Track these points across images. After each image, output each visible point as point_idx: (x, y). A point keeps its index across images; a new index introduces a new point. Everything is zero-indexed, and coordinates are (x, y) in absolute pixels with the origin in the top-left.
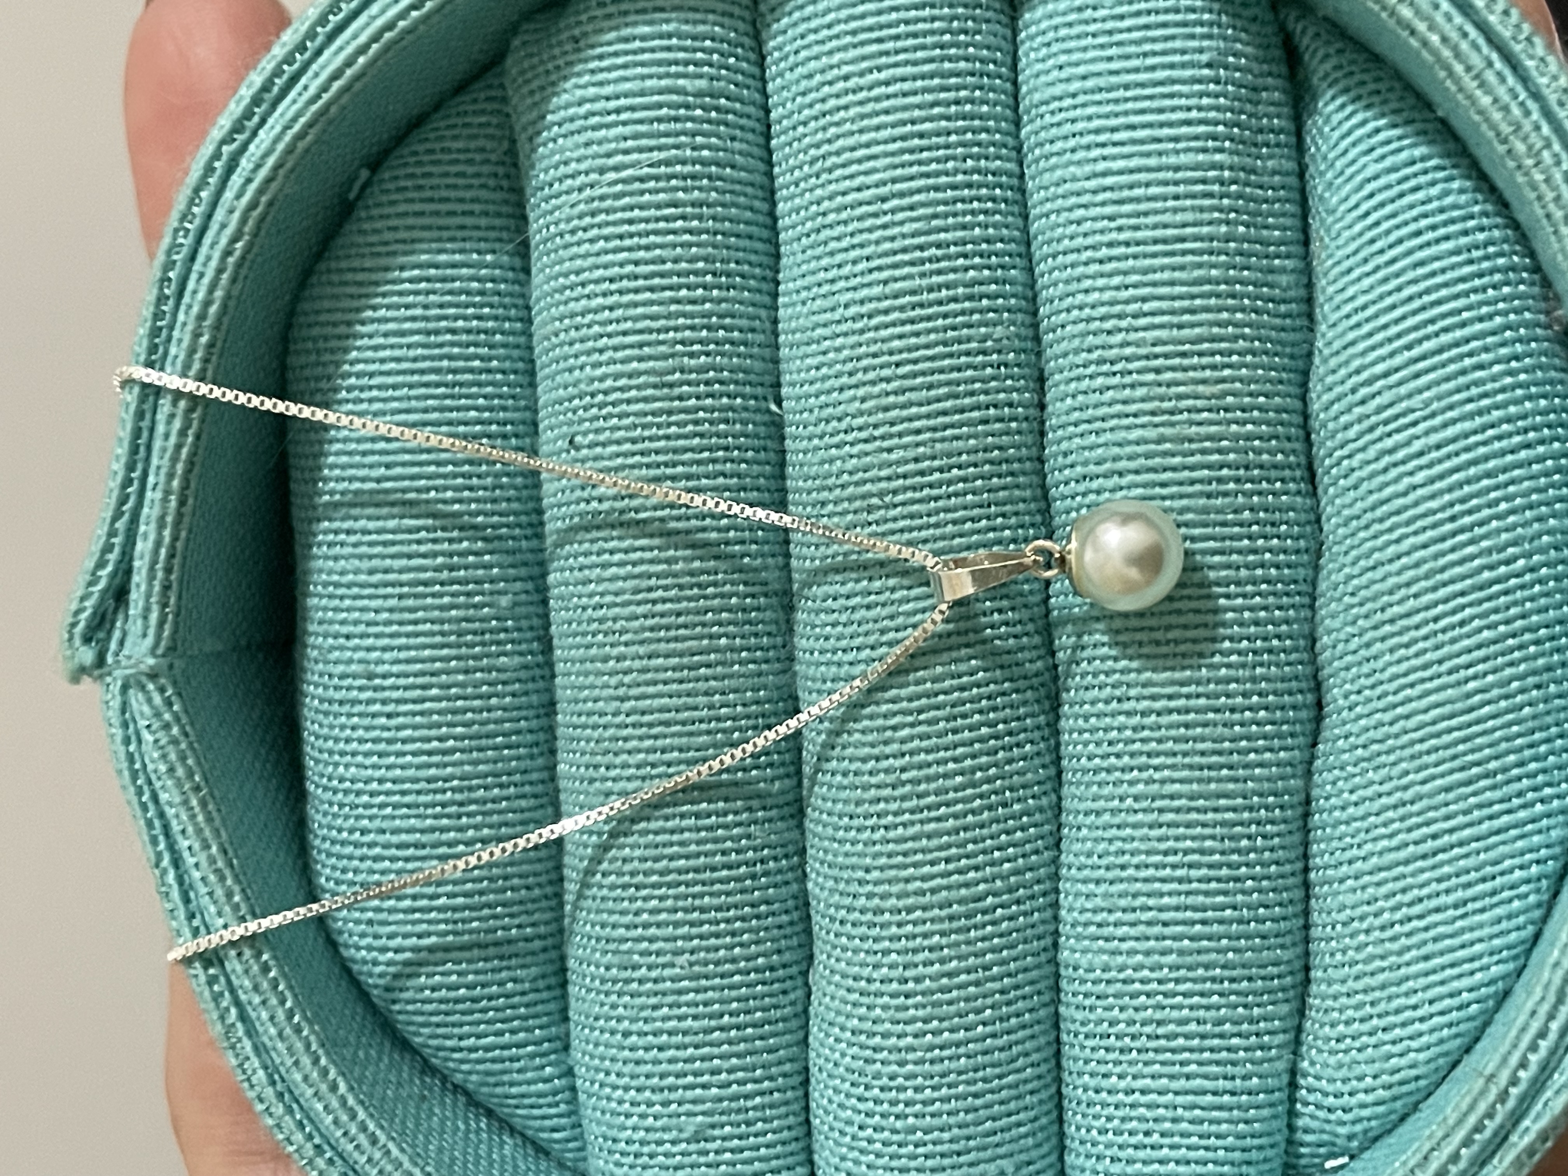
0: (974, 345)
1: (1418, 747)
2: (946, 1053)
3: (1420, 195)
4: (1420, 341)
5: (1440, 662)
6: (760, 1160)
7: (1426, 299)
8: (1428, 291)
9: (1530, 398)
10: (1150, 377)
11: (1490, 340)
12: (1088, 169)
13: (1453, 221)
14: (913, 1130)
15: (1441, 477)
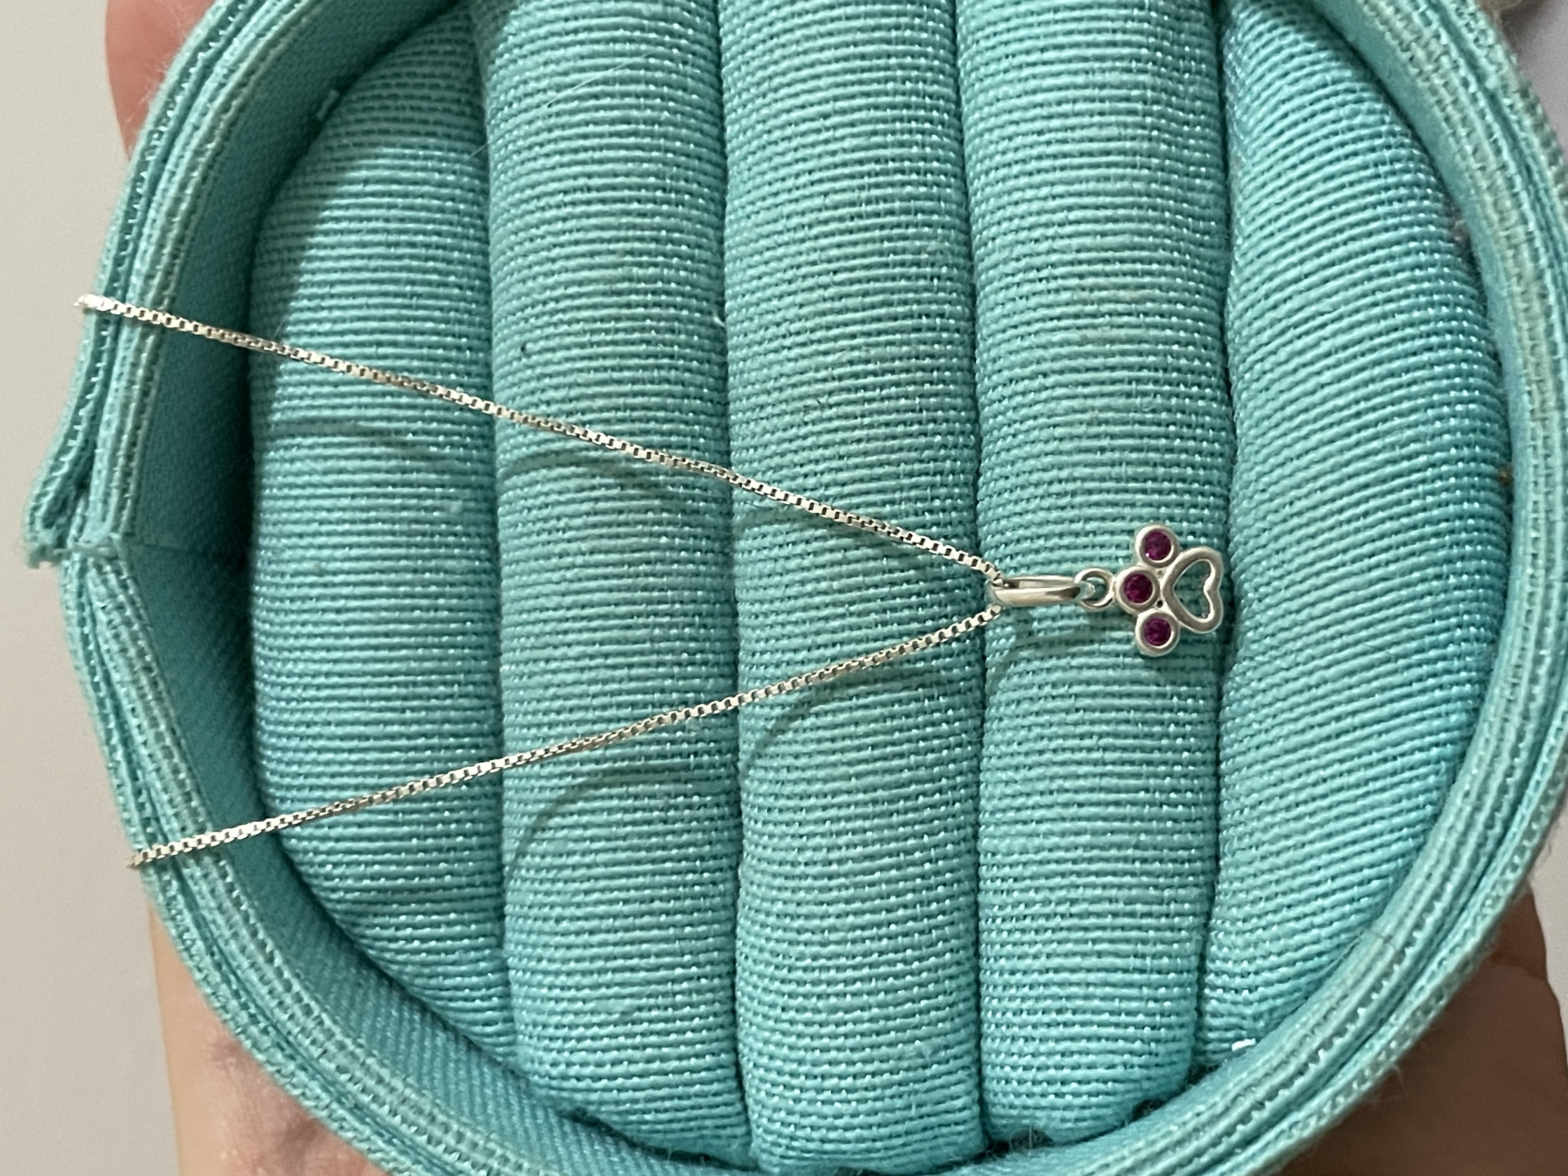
0: (909, 257)
1: (1323, 633)
2: (867, 933)
3: (1331, 115)
4: (1329, 249)
5: (1345, 551)
6: (687, 1043)
7: (1336, 210)
8: (1337, 203)
9: (1432, 304)
10: (1074, 282)
11: (1396, 249)
12: (1019, 87)
13: (1361, 139)
14: (834, 1010)
15: (1347, 376)
